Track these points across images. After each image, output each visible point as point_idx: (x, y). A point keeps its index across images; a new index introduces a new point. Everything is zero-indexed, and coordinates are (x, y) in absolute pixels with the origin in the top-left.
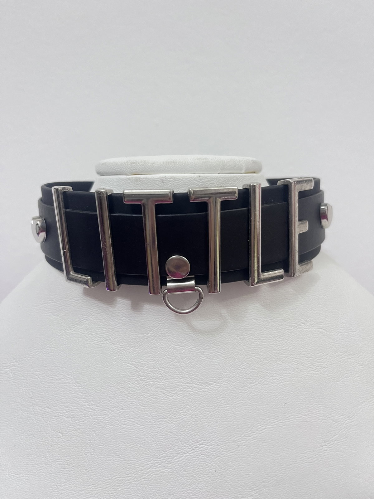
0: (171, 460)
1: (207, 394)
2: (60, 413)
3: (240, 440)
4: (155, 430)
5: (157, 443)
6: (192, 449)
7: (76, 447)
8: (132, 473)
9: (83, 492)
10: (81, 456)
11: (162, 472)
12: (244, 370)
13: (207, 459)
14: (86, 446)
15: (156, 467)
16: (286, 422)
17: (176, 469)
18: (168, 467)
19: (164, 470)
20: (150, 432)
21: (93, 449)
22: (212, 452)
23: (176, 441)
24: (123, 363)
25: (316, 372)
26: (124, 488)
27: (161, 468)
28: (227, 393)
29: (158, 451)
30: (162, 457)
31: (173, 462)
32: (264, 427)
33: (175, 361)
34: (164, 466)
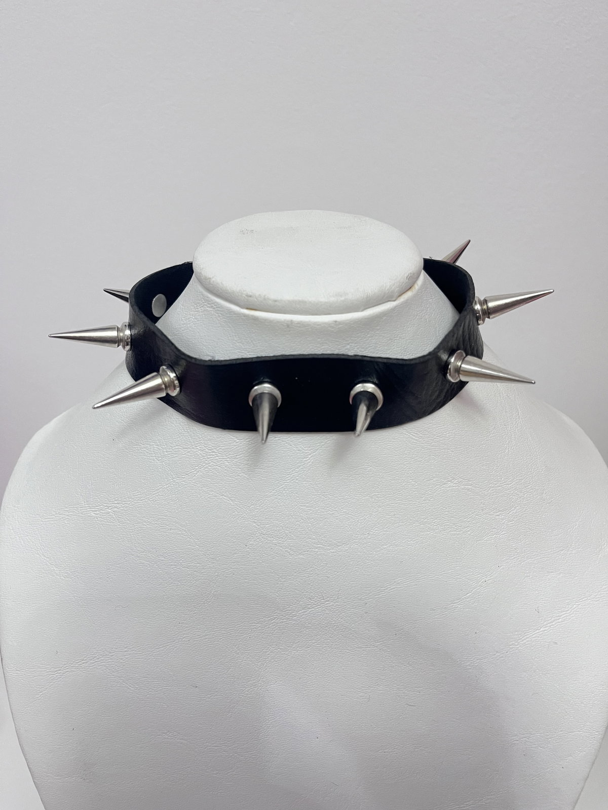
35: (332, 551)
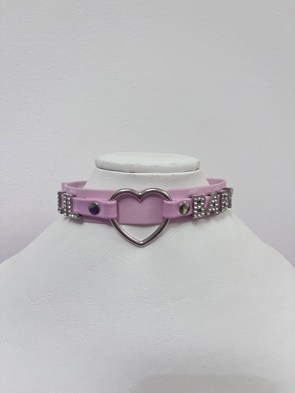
0: (160, 346)
1: (179, 305)
2: (87, 324)
3: (199, 330)
4: (150, 329)
5: (152, 336)
6: (172, 338)
7: (100, 344)
8: (138, 355)
9: (107, 371)
10: (104, 349)
11: (156, 353)
12: (199, 289)
13: (181, 343)
14: (106, 343)
15: (152, 351)
16: (223, 317)
17: (163, 350)
18: (159, 350)
19: (156, 352)
20: (146, 331)
21: (112, 344)
22: (183, 339)
23: (162, 334)
24: (127, 289)
25: (237, 288)
26: (132, 365)
27: (155, 351)
28: (190, 304)
29: (152, 341)
30: (155, 344)
31: (162, 347)
32: (211, 322)
33: (159, 287)
34: (157, 350)
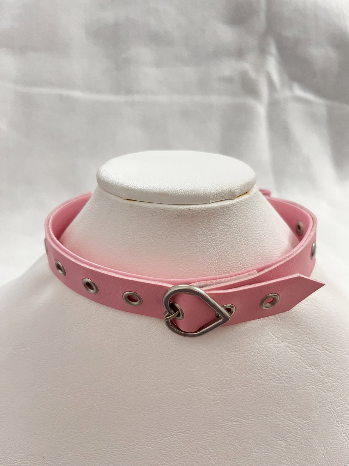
0: (154, 442)
4: (142, 417)
6: (170, 435)
8: (123, 446)
11: (147, 449)
16: (251, 421)
18: (151, 446)
22: (186, 439)
27: (145, 446)
35: (184, 391)
